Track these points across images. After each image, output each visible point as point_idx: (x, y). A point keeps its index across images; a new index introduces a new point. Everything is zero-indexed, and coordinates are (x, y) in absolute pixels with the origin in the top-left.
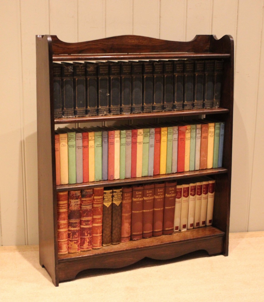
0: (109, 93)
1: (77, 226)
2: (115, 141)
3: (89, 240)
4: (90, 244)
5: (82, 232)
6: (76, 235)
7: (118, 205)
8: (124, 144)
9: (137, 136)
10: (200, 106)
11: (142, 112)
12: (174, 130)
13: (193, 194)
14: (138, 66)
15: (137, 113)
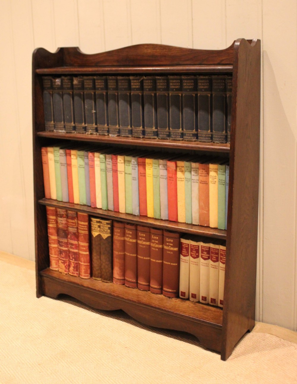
0: (95, 110)
1: (63, 246)
2: (95, 165)
3: (74, 264)
4: (75, 270)
5: (68, 254)
6: (63, 254)
7: (104, 239)
8: (103, 169)
9: (117, 164)
10: (207, 138)
11: (130, 136)
12: (160, 165)
13: (206, 257)
14: (123, 81)
15: (124, 137)
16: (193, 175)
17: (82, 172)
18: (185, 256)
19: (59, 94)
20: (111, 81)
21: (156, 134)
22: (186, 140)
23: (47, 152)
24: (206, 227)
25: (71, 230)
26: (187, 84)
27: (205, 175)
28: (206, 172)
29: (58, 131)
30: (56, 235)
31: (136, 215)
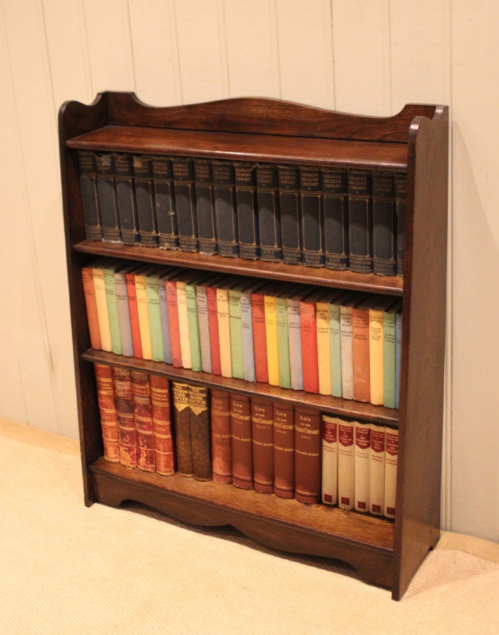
0: (174, 210)
1: (126, 424)
2: (178, 301)
3: (146, 454)
4: (149, 462)
5: (135, 436)
6: (126, 438)
7: (197, 414)
8: (192, 309)
9: (216, 301)
10: (364, 267)
11: (236, 256)
12: (289, 306)
13: (363, 444)
14: (222, 169)
15: (224, 257)
16: (343, 325)
17: (156, 310)
18: (330, 442)
19: (108, 181)
20: (201, 167)
21: (280, 255)
22: (331, 268)
23: (92, 276)
24: (365, 403)
25: (139, 400)
26: (330, 181)
27: (363, 326)
28: (364, 321)
29: (109, 241)
30: (114, 407)
31: (251, 381)
